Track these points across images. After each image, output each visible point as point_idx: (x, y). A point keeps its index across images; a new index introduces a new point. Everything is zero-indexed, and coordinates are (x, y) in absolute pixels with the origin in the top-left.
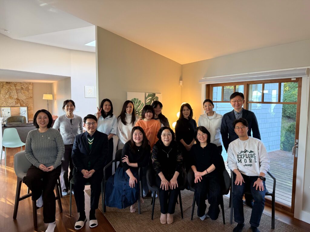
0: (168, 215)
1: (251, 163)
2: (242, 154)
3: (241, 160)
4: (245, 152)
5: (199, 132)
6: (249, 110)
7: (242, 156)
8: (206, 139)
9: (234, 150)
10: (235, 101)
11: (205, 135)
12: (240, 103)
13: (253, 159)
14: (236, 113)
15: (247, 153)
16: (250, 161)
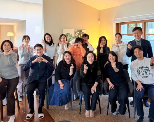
0: (91, 111)
1: (147, 75)
2: (140, 69)
3: (140, 73)
4: (142, 68)
5: (110, 55)
6: (146, 39)
7: (140, 71)
8: (114, 60)
9: (134, 67)
10: (136, 33)
11: (114, 57)
12: (139, 34)
13: (148, 72)
14: (136, 41)
15: (144, 69)
16: (146, 74)
